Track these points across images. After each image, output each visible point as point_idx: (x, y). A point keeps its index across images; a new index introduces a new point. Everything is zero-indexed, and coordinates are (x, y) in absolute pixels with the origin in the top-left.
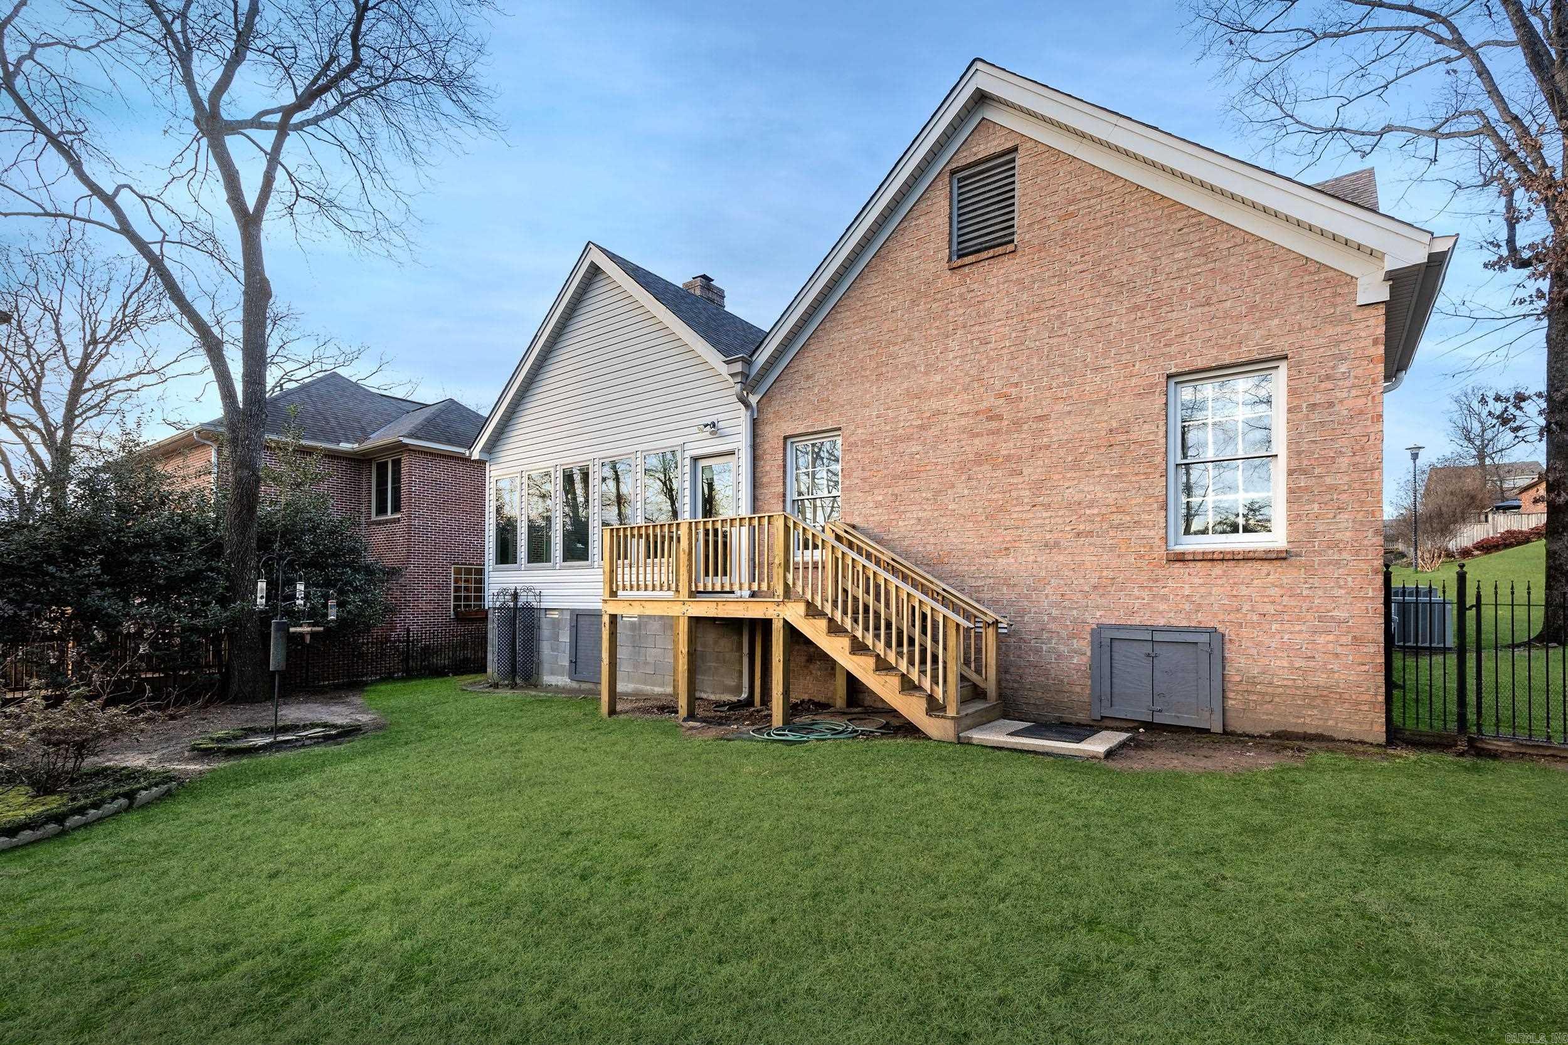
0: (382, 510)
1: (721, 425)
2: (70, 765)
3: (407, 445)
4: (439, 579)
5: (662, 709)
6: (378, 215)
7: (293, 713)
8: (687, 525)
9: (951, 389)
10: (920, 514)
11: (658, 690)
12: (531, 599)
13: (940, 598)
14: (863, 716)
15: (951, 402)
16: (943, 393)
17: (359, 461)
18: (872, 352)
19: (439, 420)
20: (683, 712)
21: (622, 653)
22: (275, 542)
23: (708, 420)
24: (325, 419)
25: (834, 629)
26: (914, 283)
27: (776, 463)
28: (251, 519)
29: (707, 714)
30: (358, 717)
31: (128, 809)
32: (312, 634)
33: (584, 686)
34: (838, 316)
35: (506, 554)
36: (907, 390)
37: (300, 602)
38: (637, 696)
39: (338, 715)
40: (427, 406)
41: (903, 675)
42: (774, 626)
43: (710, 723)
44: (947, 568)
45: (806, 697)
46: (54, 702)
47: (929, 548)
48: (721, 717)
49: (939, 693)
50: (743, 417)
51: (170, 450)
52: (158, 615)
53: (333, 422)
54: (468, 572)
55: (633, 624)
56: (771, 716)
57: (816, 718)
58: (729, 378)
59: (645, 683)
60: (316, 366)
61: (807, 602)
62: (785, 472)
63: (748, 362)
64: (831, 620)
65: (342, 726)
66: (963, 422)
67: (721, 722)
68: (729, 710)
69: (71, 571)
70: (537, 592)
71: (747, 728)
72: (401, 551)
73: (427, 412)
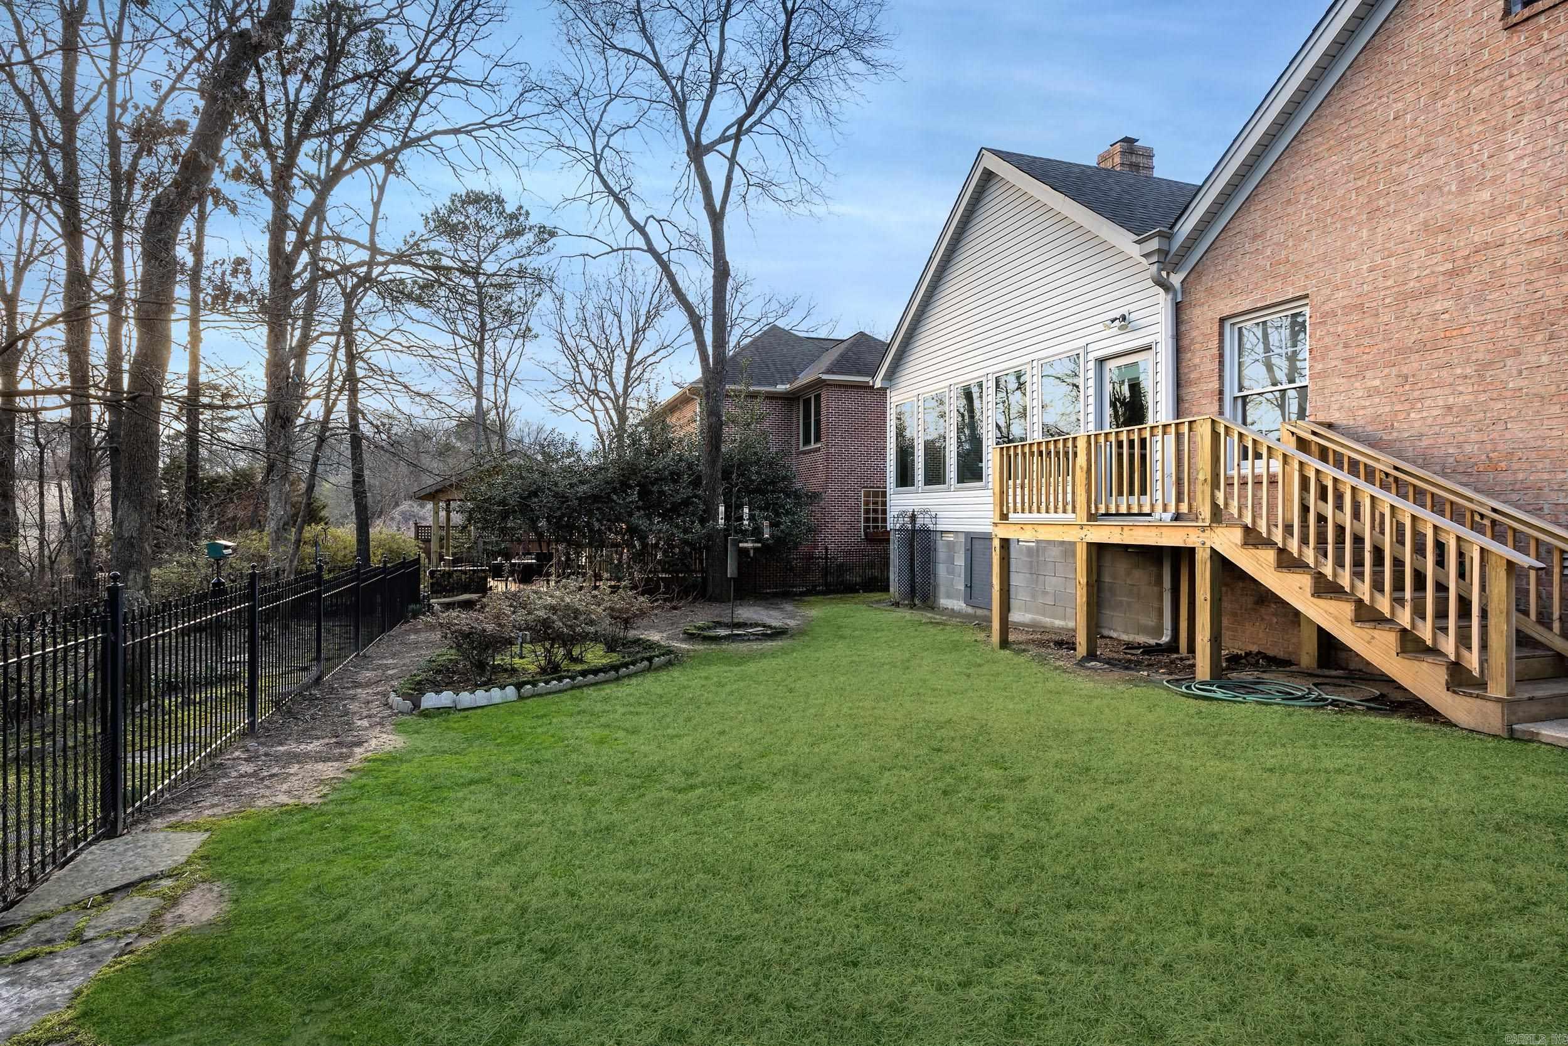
0: (807, 441)
1: (1133, 317)
2: (622, 634)
3: (825, 380)
4: (852, 502)
5: (1060, 644)
6: (803, 182)
7: (746, 613)
8: (1085, 439)
9: (1510, 208)
10: (1451, 400)
11: (1058, 623)
12: (927, 521)
13: (1486, 522)
14: (1343, 682)
15: (1510, 225)
16: (1496, 215)
17: (789, 399)
18: (1359, 183)
19: (850, 354)
20: (1082, 650)
21: (1016, 580)
22: (732, 473)
23: (1117, 314)
24: (767, 366)
25: (1287, 562)
26: (1435, 69)
27: (1208, 353)
28: (718, 456)
29: (1116, 656)
30: (788, 621)
31: (649, 669)
32: (755, 549)
33: (979, 612)
34: (1303, 147)
35: (905, 478)
36: (1426, 223)
37: (746, 522)
38: (1034, 627)
39: (773, 617)
40: (843, 341)
41: (1404, 631)
42: (1198, 557)
43: (1114, 665)
44: (1507, 477)
45: (1254, 649)
46: (614, 589)
47: (1468, 448)
48: (1130, 661)
49: (1473, 660)
50: (1162, 302)
51: (674, 406)
52: (667, 531)
53: (773, 369)
54: (876, 495)
55: (1029, 549)
56: (1194, 665)
57: (1265, 676)
58: (1143, 260)
59: (1044, 615)
60: (764, 321)
61: (1246, 527)
62: (1221, 363)
63: (1167, 236)
64: (1282, 552)
65: (775, 628)
66: (1537, 253)
67: (1127, 665)
68: (1143, 653)
69: (624, 499)
70: (933, 514)
71: (1161, 676)
72: (821, 476)
73: (843, 346)
